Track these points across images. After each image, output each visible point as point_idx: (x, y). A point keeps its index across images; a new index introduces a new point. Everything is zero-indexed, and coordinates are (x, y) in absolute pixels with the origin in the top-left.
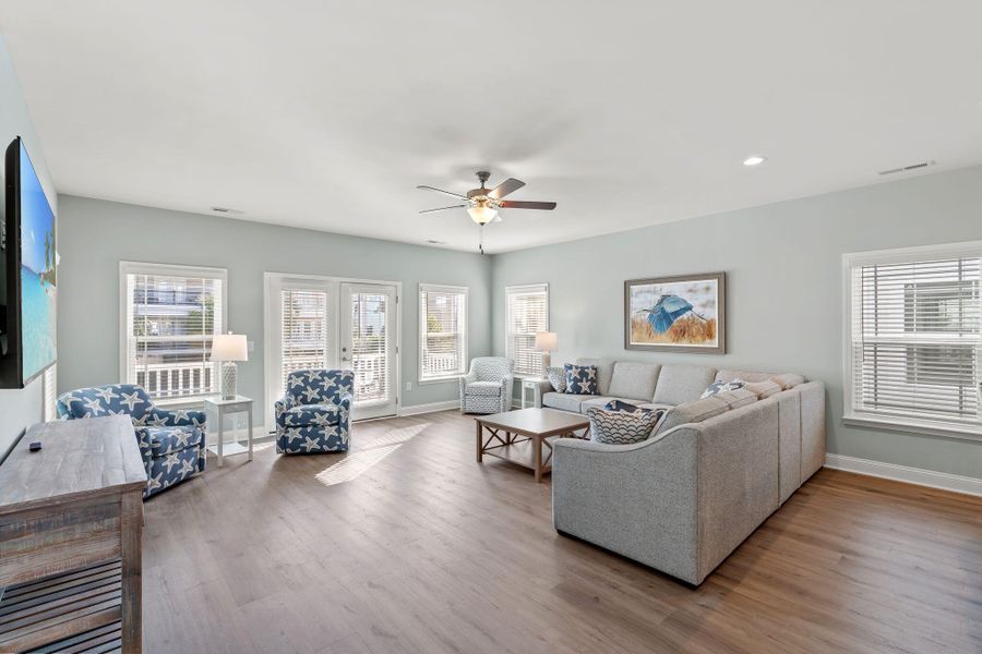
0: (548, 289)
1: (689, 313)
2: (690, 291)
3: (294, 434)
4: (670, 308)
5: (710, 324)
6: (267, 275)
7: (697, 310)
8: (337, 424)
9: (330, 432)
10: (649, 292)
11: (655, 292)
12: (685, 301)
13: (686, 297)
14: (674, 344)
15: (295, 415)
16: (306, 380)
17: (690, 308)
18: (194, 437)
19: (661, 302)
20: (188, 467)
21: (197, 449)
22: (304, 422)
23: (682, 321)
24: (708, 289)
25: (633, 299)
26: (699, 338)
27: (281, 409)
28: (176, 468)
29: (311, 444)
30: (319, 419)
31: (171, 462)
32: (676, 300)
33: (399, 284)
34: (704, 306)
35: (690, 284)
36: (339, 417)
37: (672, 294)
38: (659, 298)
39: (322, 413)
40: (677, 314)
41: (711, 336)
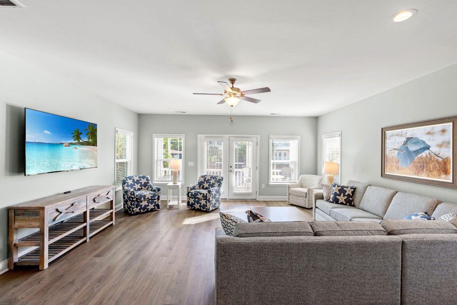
0: (341, 135)
1: (427, 152)
2: (429, 133)
3: (192, 201)
4: (413, 148)
5: (445, 162)
6: (199, 136)
7: (434, 149)
8: (206, 199)
9: (203, 202)
10: (397, 135)
11: (401, 136)
12: (424, 142)
13: (425, 138)
14: (415, 177)
15: (192, 193)
16: (205, 180)
17: (428, 148)
18: (154, 196)
19: (406, 143)
20: (151, 206)
21: (156, 200)
22: (194, 196)
23: (421, 158)
24: (443, 131)
25: (387, 141)
26: (435, 173)
27: (188, 190)
28: (145, 206)
29: (197, 206)
30: (200, 196)
31: (144, 203)
32: (417, 141)
33: (258, 136)
34: (440, 146)
35: (428, 128)
36: (206, 196)
37: (414, 136)
38: (404, 139)
39: (201, 194)
40: (417, 152)
41: (446, 172)
